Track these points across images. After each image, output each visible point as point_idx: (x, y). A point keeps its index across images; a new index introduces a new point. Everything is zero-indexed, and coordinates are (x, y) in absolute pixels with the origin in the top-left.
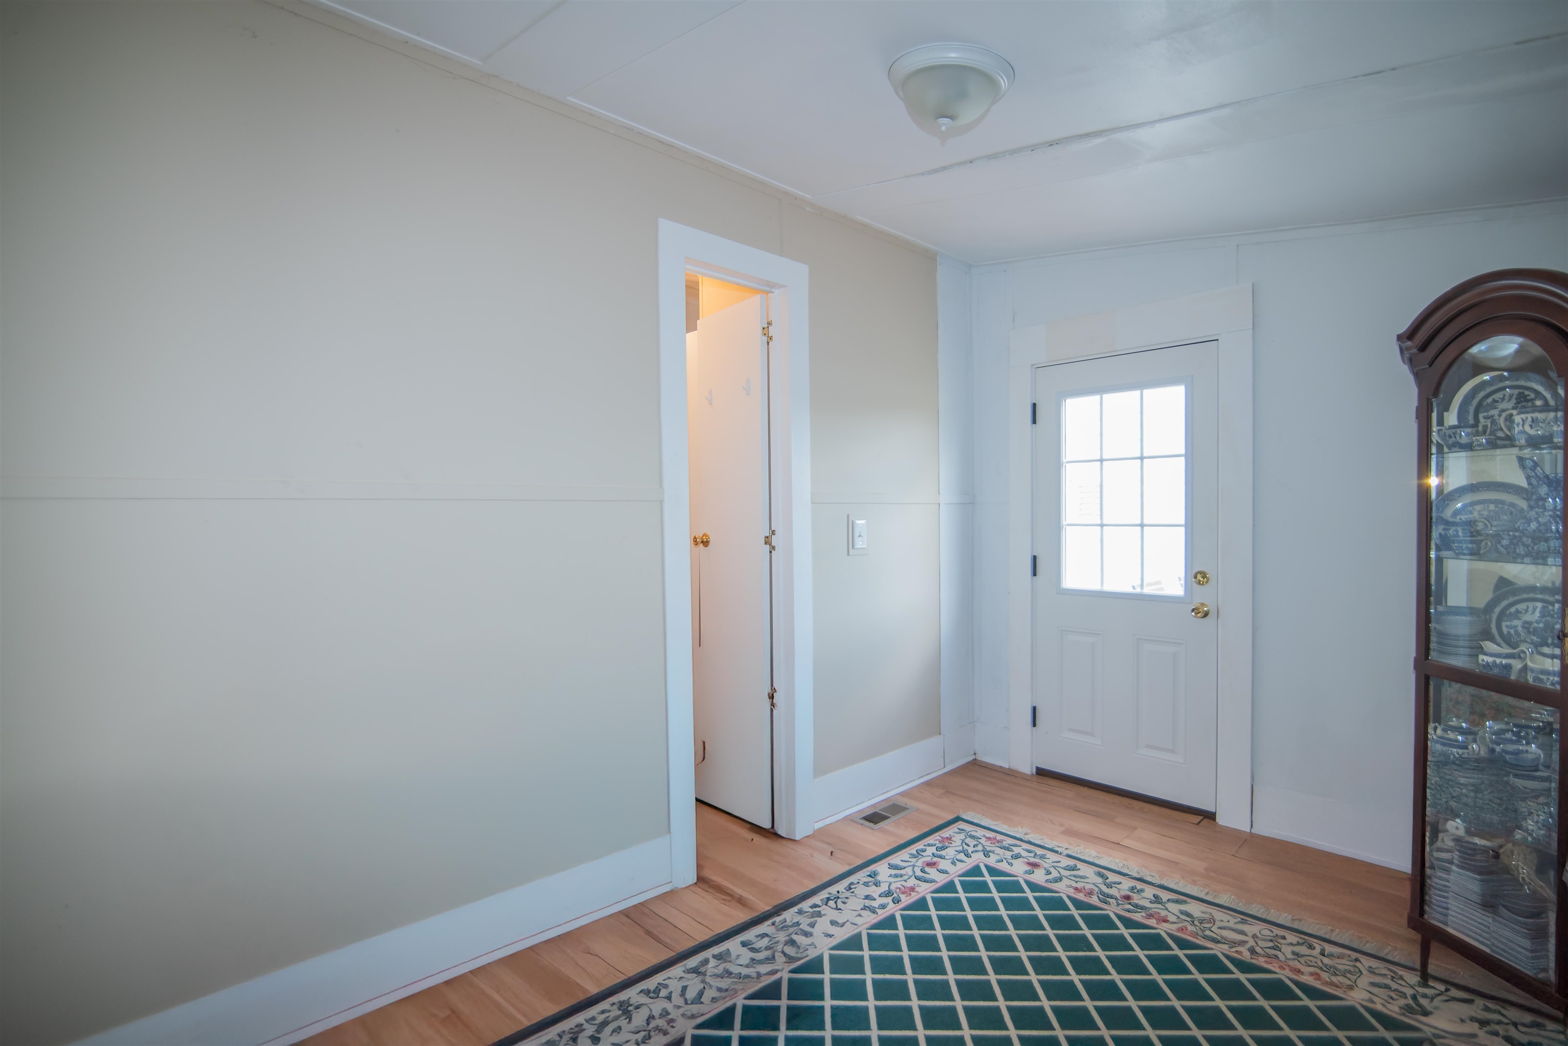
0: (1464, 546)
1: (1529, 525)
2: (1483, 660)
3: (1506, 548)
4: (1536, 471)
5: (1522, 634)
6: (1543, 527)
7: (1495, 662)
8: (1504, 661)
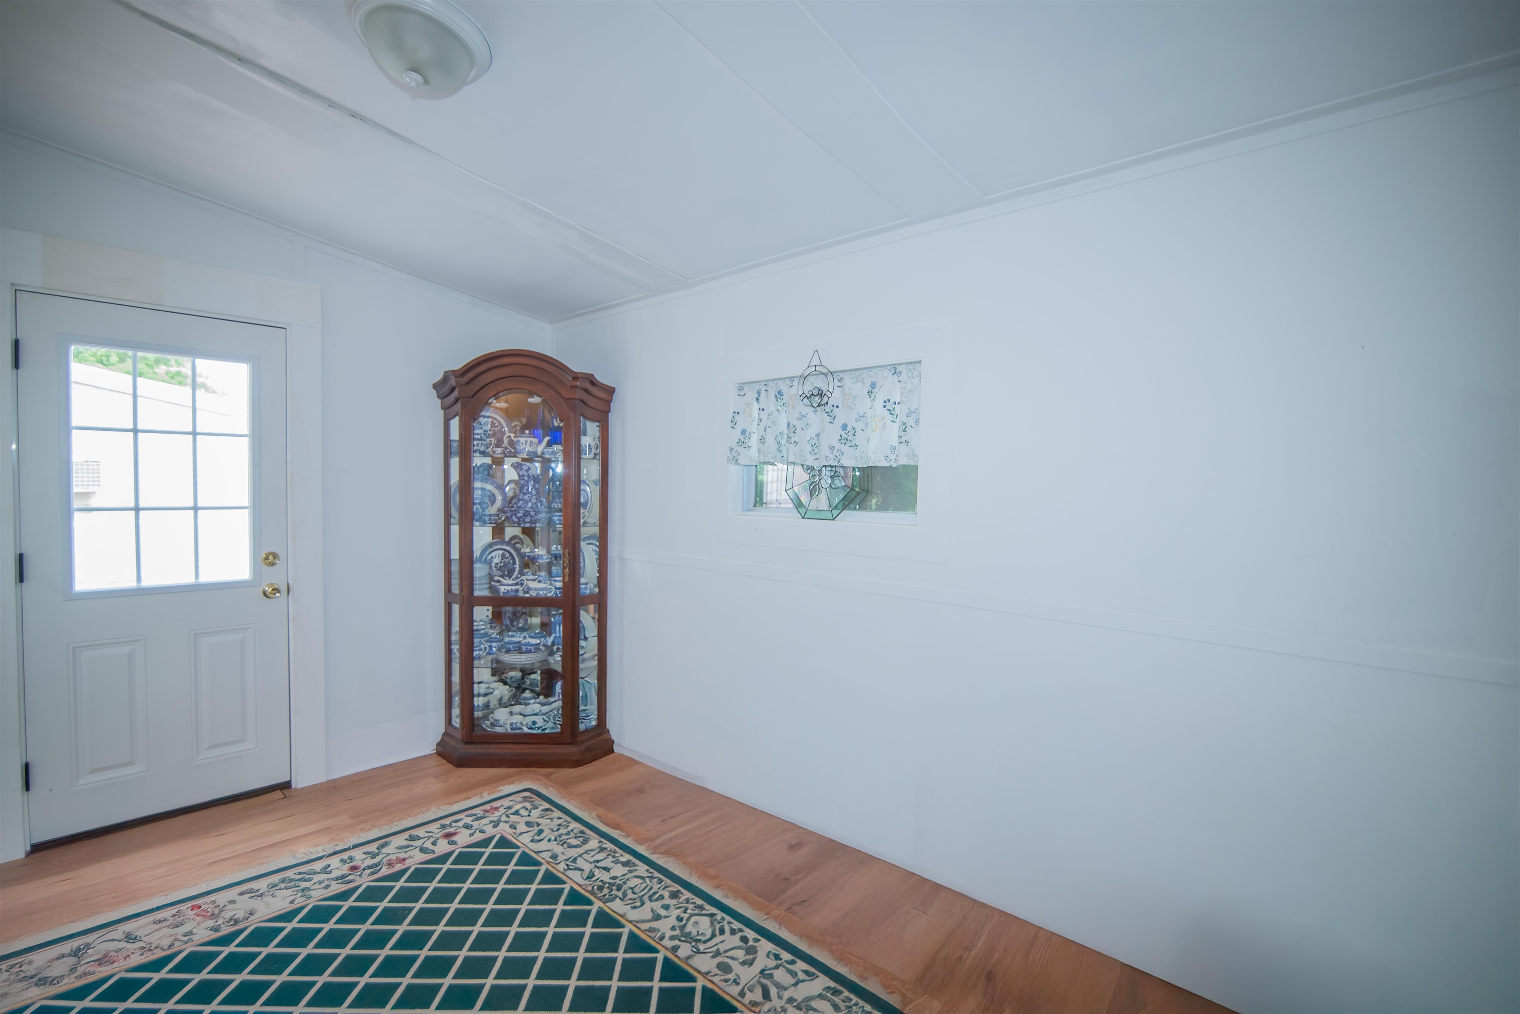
0: (493, 518)
1: (528, 505)
2: (505, 589)
3: (519, 518)
4: (529, 472)
5: (495, 571)
6: (534, 506)
7: (512, 589)
8: (514, 588)
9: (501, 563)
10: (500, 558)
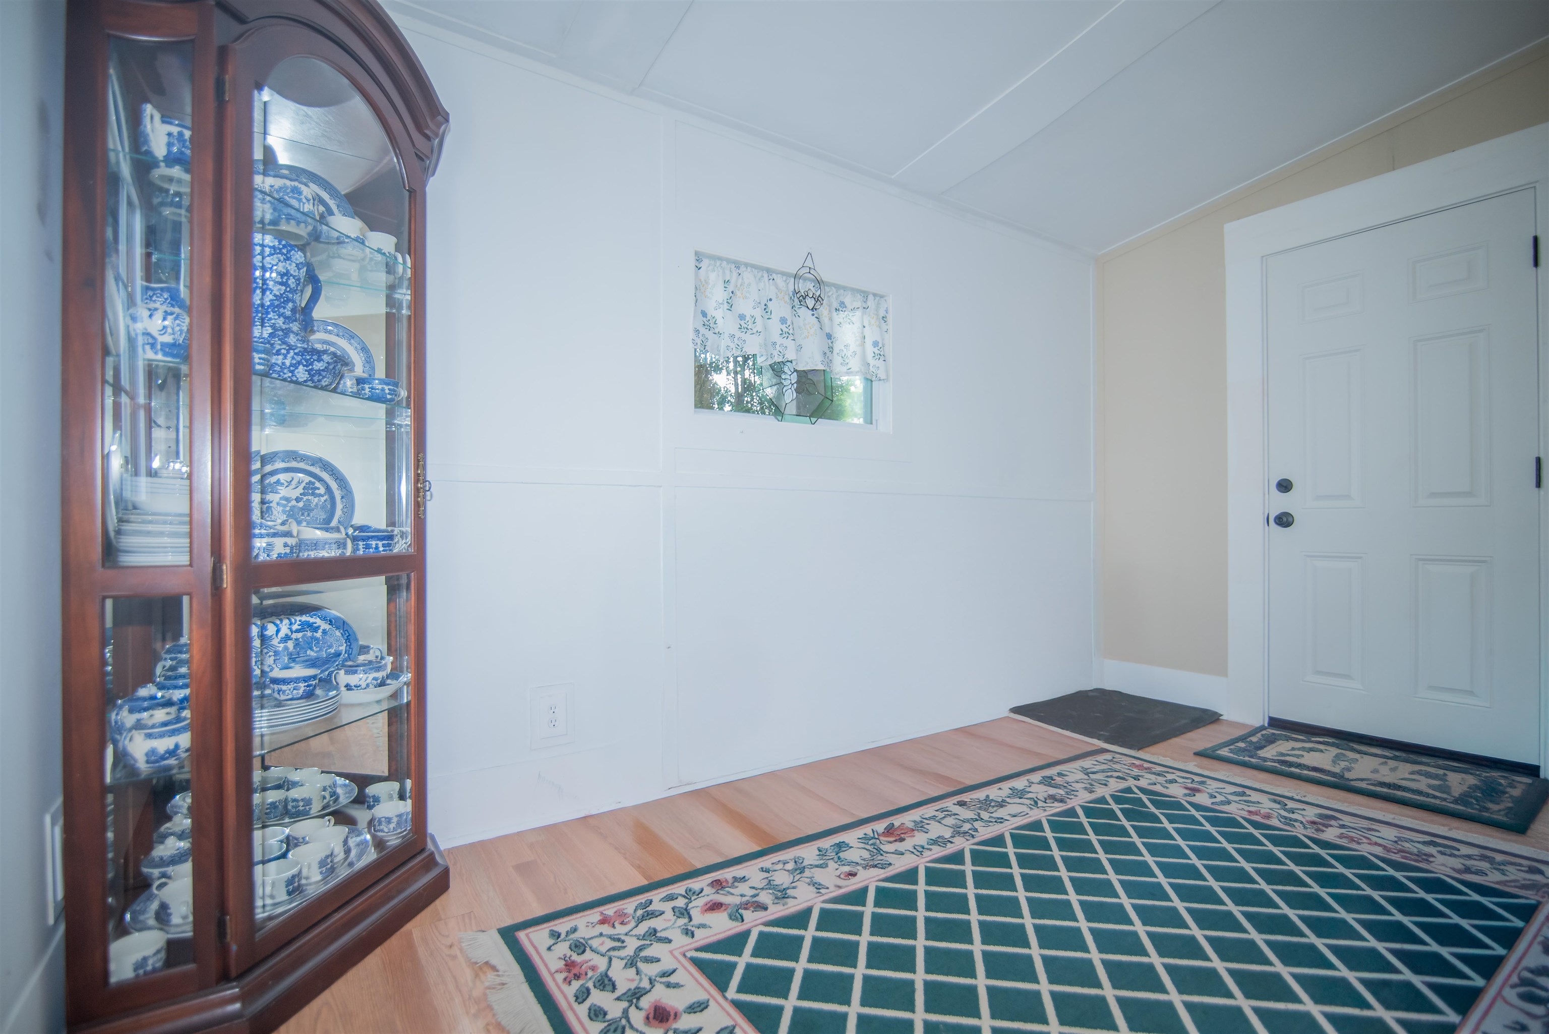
9: (298, 500)
10: (300, 490)
